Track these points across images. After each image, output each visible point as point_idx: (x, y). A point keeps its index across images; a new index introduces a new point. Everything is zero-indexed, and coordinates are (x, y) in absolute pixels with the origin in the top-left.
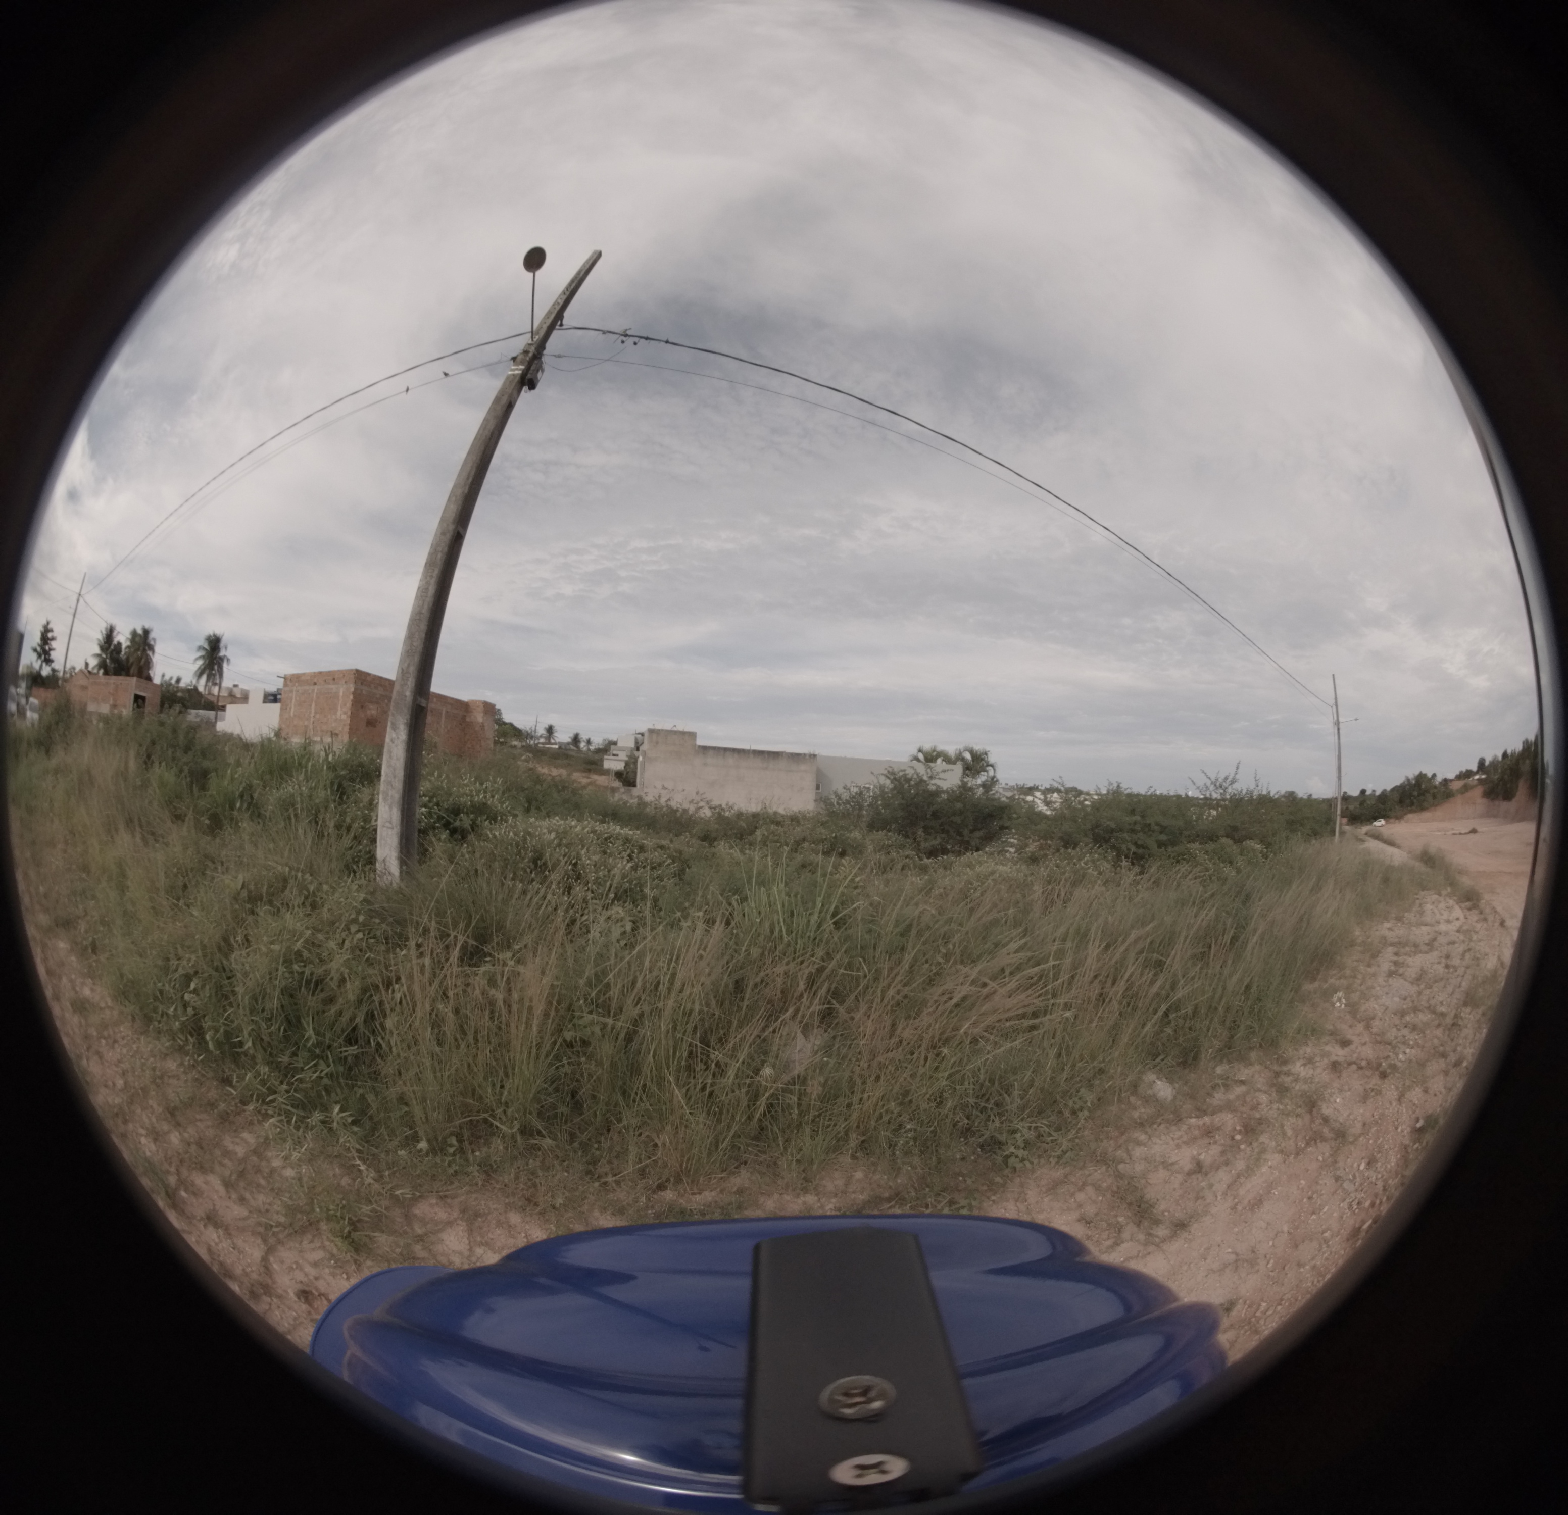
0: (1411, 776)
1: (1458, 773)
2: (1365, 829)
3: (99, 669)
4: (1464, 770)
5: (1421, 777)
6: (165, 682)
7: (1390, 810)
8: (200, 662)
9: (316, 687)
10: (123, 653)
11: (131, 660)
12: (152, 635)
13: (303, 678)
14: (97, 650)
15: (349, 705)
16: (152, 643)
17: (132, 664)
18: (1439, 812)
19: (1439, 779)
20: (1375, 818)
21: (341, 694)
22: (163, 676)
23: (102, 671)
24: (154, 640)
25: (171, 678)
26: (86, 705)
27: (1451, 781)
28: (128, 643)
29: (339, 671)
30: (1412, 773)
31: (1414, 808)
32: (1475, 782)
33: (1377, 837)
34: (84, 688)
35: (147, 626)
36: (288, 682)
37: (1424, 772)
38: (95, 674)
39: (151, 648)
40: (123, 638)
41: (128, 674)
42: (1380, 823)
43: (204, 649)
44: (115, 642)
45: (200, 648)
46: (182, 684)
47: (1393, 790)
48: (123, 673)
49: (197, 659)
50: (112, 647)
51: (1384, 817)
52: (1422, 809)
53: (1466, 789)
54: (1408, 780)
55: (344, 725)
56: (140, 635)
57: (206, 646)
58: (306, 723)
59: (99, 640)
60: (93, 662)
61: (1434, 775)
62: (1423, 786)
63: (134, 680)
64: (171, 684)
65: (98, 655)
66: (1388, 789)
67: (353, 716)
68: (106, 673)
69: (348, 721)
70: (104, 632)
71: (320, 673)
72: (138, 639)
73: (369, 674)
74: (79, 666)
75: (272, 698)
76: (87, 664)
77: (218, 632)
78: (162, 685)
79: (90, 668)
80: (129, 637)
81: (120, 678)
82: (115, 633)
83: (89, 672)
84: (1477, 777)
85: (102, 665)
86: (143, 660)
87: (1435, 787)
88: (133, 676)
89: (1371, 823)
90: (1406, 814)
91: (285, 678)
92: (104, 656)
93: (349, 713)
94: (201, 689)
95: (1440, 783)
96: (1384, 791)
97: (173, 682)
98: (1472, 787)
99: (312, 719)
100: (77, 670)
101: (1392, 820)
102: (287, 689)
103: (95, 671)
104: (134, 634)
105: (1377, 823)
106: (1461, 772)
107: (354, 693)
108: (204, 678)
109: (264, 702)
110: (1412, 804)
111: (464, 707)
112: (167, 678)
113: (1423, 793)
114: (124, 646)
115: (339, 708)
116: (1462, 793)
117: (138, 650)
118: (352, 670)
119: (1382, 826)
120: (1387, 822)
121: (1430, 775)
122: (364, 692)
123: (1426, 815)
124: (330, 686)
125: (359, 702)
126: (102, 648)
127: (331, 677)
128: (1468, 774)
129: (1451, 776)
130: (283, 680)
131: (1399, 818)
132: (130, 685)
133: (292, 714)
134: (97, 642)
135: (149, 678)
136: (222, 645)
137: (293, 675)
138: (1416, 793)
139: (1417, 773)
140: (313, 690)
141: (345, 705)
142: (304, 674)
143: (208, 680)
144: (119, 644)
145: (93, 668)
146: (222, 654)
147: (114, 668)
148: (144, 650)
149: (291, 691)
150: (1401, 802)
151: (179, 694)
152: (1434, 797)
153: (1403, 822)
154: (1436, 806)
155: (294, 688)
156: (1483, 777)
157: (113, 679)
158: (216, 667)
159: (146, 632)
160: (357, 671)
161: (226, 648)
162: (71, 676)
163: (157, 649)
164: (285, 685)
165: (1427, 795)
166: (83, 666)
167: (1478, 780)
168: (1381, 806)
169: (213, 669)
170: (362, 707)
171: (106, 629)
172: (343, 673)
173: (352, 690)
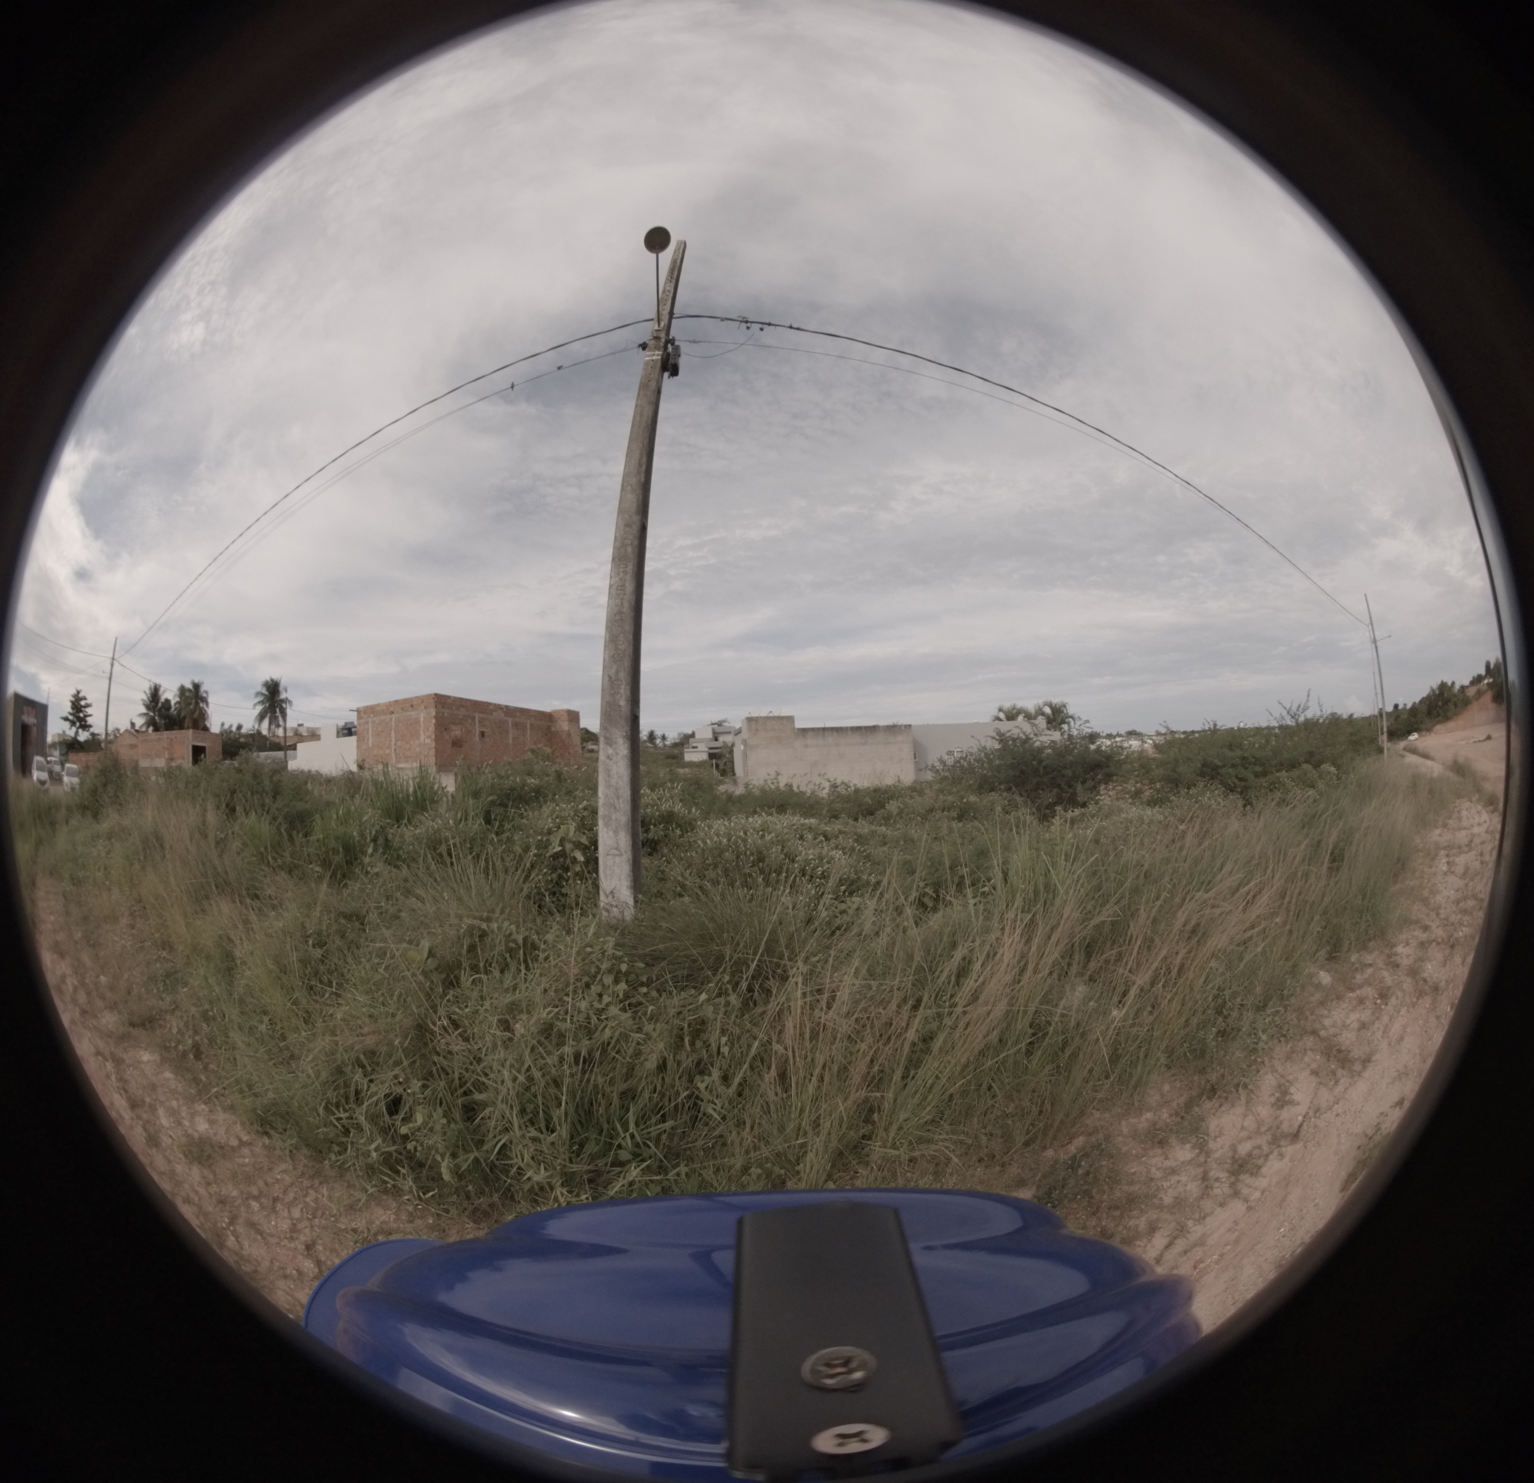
0: (1435, 686)
1: (1471, 679)
2: (1402, 744)
3: (148, 727)
4: (1476, 675)
5: (1443, 685)
6: (226, 731)
7: (1421, 722)
8: (259, 708)
9: (393, 716)
10: (173, 709)
11: (183, 714)
12: (203, 688)
13: (378, 708)
14: (143, 710)
15: (432, 728)
16: (204, 695)
17: (185, 717)
18: (1460, 721)
19: (1457, 687)
20: (1409, 733)
21: (422, 719)
22: (223, 724)
23: (151, 729)
24: (206, 692)
25: (231, 726)
26: (137, 763)
27: (1467, 687)
28: (178, 699)
29: (417, 698)
30: (1435, 683)
31: (1440, 718)
32: (1486, 687)
33: (1414, 751)
34: (133, 746)
35: (196, 681)
36: (362, 715)
37: (1445, 681)
38: (143, 732)
39: (205, 700)
40: (170, 694)
41: (181, 727)
42: (1414, 736)
43: (262, 694)
44: (163, 699)
45: (258, 694)
46: (243, 731)
47: (1421, 701)
48: (176, 727)
49: (255, 705)
50: (160, 705)
51: (1417, 730)
52: (1447, 719)
53: (1479, 694)
54: (1433, 690)
55: (430, 749)
56: (189, 690)
57: (264, 691)
58: (387, 751)
59: (143, 700)
60: (140, 722)
61: (1453, 683)
62: (1446, 695)
63: (190, 732)
64: (231, 732)
65: (144, 714)
66: (1417, 700)
67: (437, 739)
68: (157, 729)
69: (434, 745)
70: (148, 692)
71: (396, 701)
72: (187, 694)
73: (449, 697)
74: (124, 726)
75: (348, 731)
76: (133, 725)
77: (275, 677)
78: (222, 734)
79: (137, 727)
80: (178, 693)
81: (174, 732)
82: (162, 690)
83: (137, 731)
84: (1486, 681)
85: (151, 722)
86: (197, 713)
87: (1455, 695)
88: (188, 728)
89: (1407, 738)
90: (1434, 725)
91: (358, 711)
92: (152, 714)
93: (433, 737)
94: (265, 732)
95: (1459, 691)
96: (1415, 703)
97: (234, 729)
98: (1484, 692)
99: (393, 747)
100: (121, 731)
101: (1424, 733)
102: (362, 721)
103: (144, 729)
104: (182, 690)
105: (1411, 738)
106: (1474, 677)
107: (436, 717)
108: (266, 723)
109: (338, 737)
110: (1438, 715)
111: (548, 718)
112: (226, 726)
113: (1446, 702)
114: (173, 703)
115: (422, 733)
116: (1477, 699)
117: (190, 704)
118: (430, 695)
119: (1416, 739)
120: (1420, 736)
121: (1449, 684)
122: (446, 715)
123: (1451, 724)
124: (409, 713)
125: (442, 725)
126: (148, 707)
127: (409, 704)
128: (1478, 680)
129: (1466, 682)
130: (356, 713)
131: (1429, 730)
132: (187, 738)
133: (370, 745)
134: (141, 703)
135: (206, 729)
136: (281, 688)
137: (367, 707)
138: (1440, 703)
139: (1439, 683)
140: (391, 720)
141: (428, 729)
142: (379, 705)
143: (270, 724)
144: (167, 701)
145: (141, 727)
146: (283, 696)
147: (165, 724)
148: (197, 704)
149: (367, 723)
150: (1429, 713)
151: (242, 740)
152: (1456, 705)
153: (1433, 734)
154: (1456, 715)
155: (370, 720)
156: (1491, 680)
157: (166, 735)
158: (278, 710)
159: (197, 686)
160: (436, 695)
161: (286, 691)
162: (115, 736)
163: (210, 700)
164: (359, 717)
165: (1450, 704)
166: (129, 727)
167: (1488, 684)
168: (1413, 719)
169: (275, 712)
170: (446, 729)
171: (150, 689)
172: (422, 699)
173: (434, 714)
